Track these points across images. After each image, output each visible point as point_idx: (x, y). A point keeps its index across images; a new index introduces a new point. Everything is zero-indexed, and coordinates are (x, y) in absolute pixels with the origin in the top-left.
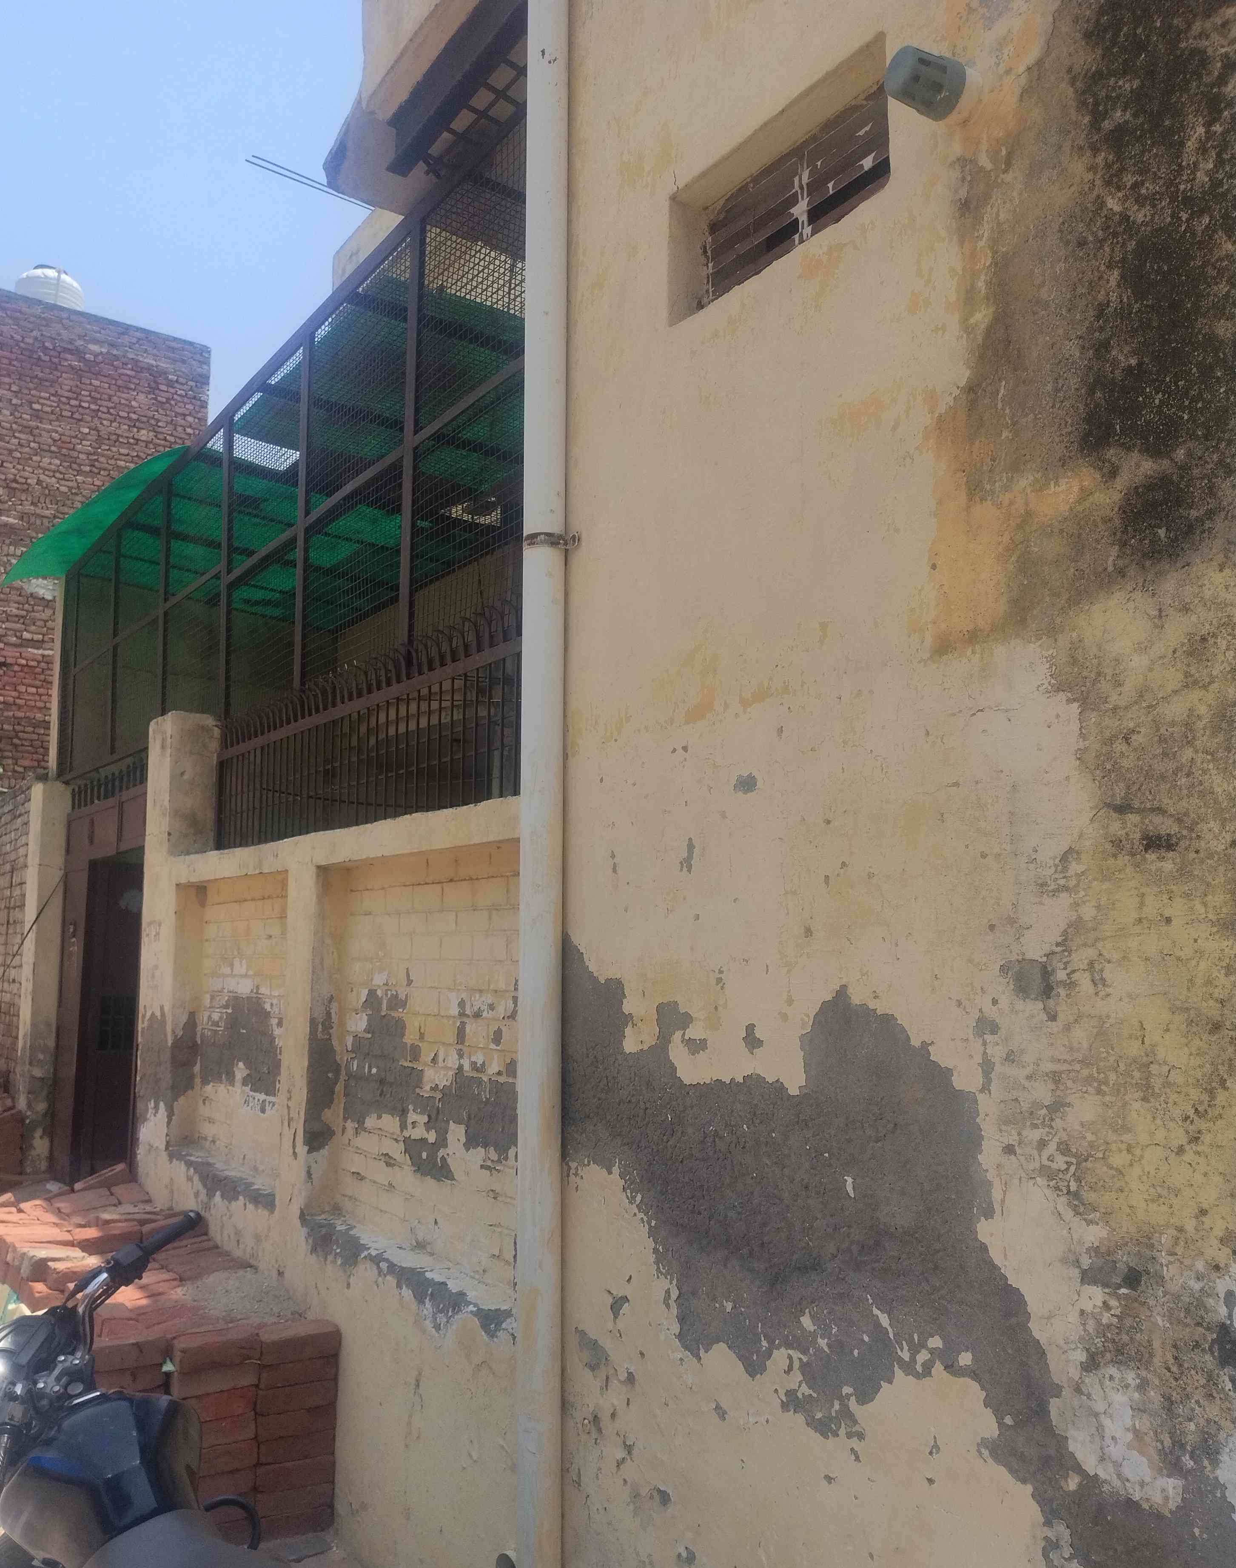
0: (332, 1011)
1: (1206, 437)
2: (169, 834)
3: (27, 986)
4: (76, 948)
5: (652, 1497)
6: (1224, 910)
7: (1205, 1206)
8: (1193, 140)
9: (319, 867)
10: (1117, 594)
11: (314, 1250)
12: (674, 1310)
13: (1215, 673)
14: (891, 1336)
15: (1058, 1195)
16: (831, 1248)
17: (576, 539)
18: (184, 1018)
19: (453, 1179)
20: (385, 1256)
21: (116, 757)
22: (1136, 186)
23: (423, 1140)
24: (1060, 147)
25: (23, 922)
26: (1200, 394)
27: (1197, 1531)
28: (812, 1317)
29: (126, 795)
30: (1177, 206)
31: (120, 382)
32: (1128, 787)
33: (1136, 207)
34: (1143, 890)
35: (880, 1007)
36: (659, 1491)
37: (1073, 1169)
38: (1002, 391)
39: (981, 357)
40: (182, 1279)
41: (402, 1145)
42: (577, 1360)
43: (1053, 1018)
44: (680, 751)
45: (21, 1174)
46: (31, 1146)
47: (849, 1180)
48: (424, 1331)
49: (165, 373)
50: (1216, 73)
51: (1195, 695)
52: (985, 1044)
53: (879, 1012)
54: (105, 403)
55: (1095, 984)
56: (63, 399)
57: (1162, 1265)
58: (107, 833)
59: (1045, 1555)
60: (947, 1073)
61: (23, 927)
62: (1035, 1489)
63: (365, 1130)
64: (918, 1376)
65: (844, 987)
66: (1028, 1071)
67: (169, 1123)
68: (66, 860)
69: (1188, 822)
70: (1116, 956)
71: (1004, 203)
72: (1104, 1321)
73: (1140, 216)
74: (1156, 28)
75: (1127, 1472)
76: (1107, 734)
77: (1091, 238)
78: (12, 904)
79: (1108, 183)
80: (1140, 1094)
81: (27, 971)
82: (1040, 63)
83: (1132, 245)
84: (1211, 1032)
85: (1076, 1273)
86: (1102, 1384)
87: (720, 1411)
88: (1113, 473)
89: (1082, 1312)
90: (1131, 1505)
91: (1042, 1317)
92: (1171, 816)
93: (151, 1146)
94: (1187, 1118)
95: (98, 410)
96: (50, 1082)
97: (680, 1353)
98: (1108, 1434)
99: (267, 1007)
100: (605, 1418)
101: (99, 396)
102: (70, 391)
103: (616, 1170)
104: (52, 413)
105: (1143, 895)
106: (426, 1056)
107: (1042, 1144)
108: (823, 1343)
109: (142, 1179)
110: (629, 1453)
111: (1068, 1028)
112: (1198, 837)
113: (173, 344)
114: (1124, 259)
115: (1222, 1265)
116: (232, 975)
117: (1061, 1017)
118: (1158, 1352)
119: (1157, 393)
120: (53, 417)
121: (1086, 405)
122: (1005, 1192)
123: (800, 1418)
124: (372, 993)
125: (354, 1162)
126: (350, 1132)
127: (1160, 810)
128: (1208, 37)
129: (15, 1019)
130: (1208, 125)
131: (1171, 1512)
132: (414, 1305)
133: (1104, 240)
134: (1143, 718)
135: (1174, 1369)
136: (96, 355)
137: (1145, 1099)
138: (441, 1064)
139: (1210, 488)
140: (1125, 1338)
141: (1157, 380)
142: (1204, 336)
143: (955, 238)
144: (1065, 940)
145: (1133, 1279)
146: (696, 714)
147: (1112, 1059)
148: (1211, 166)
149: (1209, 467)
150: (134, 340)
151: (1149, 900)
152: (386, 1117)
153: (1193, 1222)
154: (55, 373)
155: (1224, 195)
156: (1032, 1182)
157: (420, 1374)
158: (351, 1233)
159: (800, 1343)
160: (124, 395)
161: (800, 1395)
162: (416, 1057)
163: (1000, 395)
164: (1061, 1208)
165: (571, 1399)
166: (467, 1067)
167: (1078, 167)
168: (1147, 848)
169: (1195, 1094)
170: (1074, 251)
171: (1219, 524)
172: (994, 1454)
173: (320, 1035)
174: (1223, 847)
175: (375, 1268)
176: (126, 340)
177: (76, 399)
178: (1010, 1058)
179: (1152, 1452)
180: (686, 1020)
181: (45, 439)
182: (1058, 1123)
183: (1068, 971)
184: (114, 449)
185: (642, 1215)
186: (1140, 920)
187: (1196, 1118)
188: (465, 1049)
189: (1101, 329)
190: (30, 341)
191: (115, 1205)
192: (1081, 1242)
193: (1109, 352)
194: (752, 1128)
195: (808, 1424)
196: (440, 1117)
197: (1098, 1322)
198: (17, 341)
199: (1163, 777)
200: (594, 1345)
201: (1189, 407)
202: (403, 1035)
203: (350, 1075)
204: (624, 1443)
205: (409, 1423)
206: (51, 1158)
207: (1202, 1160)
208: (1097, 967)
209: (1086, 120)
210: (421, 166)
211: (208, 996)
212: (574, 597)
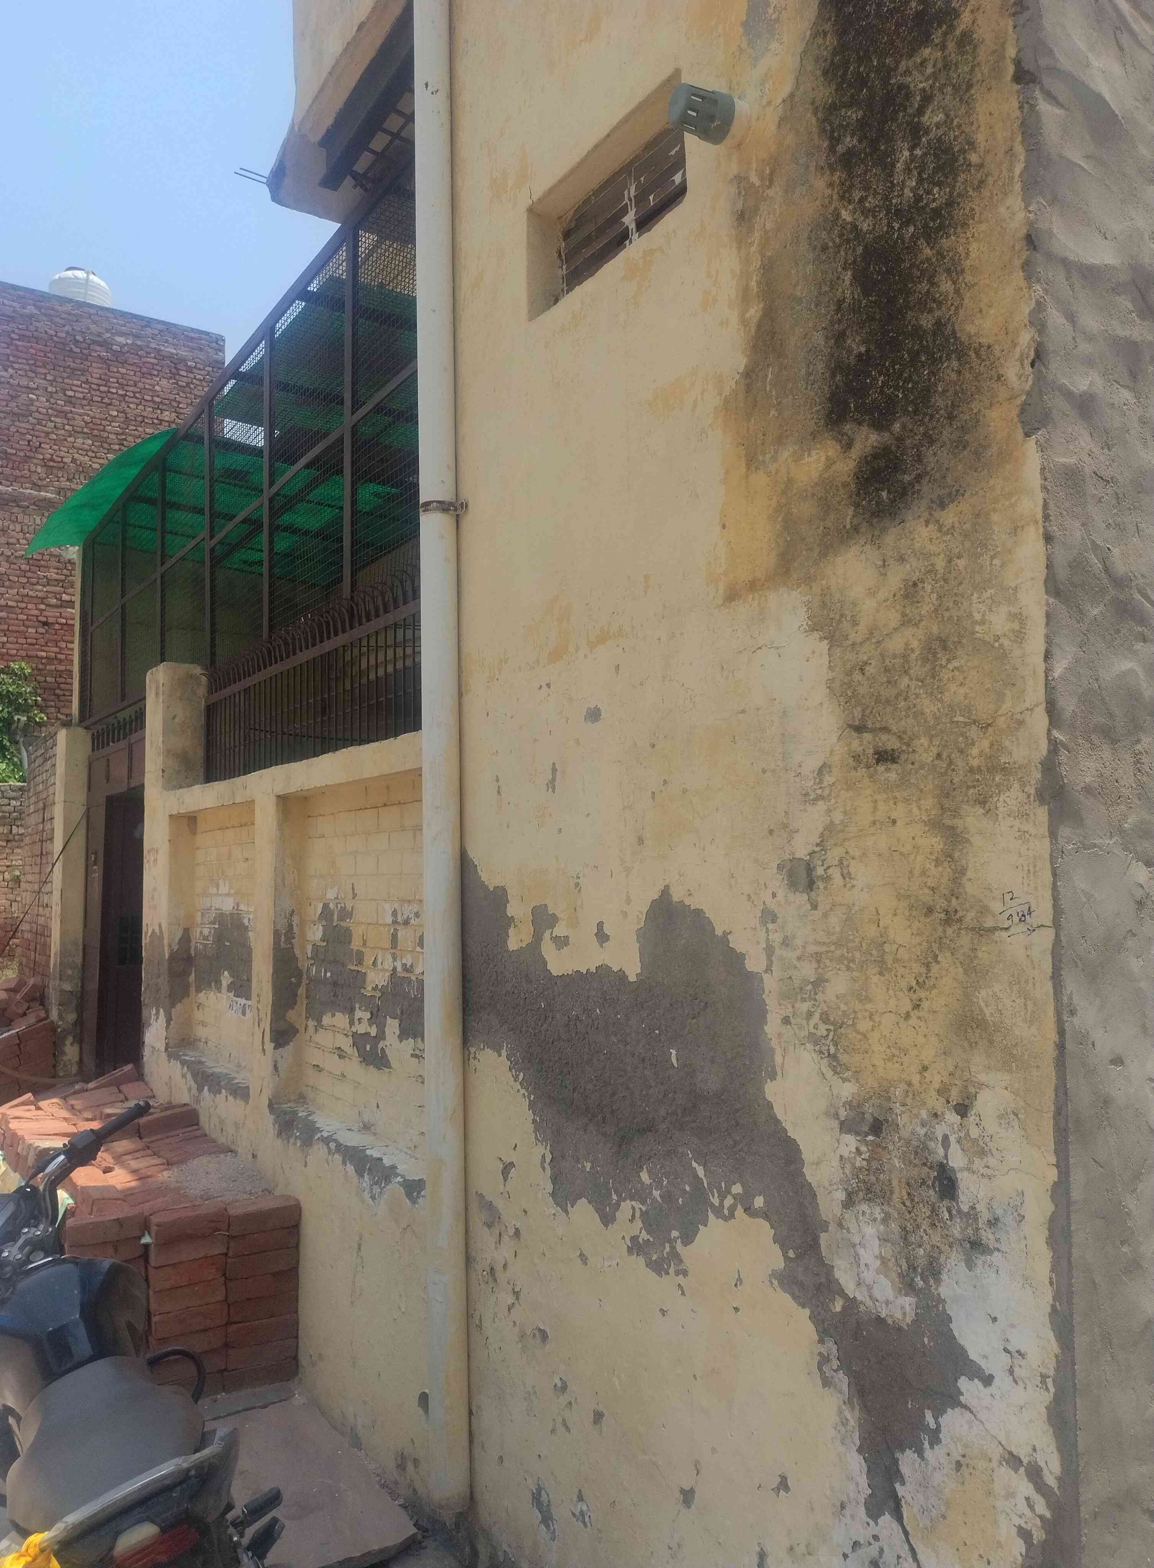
0: (294, 923)
1: (916, 412)
2: (163, 771)
3: (56, 910)
4: (97, 875)
5: (534, 1336)
6: (933, 813)
7: (926, 1063)
8: (901, 161)
9: (278, 797)
10: (853, 548)
11: (280, 1134)
12: (548, 1172)
13: (923, 612)
14: (706, 1185)
15: (822, 1058)
16: (662, 1112)
17: (465, 506)
18: (179, 934)
19: (390, 1068)
20: (335, 1137)
21: (125, 703)
22: (862, 200)
23: (367, 1034)
24: (808, 167)
25: (52, 854)
26: (910, 376)
27: (926, 1340)
28: (649, 1172)
29: (134, 737)
30: (892, 218)
31: (144, 370)
32: (863, 711)
33: (862, 218)
34: (876, 797)
35: (694, 903)
36: (540, 1330)
37: (832, 1034)
38: (770, 376)
39: (754, 347)
40: (169, 1164)
41: (350, 1039)
42: (478, 1218)
43: (815, 907)
44: (545, 688)
45: (54, 1077)
46: (63, 1053)
47: (673, 1052)
48: (363, 1201)
49: (183, 360)
50: (917, 106)
51: (909, 632)
52: (767, 931)
53: (692, 907)
54: (131, 389)
55: (844, 878)
56: (94, 386)
57: (896, 1115)
58: (120, 771)
59: (820, 1368)
60: (741, 957)
61: (52, 857)
62: (812, 1312)
63: (322, 1027)
64: (726, 1219)
65: (667, 887)
66: (798, 953)
67: (167, 1028)
68: (88, 798)
69: (906, 740)
70: (857, 854)
71: (769, 213)
72: (858, 1164)
73: (865, 226)
74: (874, 67)
75: (877, 1294)
76: (848, 666)
77: (831, 244)
78: (44, 838)
79: (842, 198)
80: (878, 969)
81: (56, 897)
82: (792, 95)
83: (860, 250)
84: (926, 915)
85: (835, 1124)
86: (857, 1219)
87: (583, 1257)
88: (849, 446)
89: (841, 1157)
90: (880, 1321)
91: (813, 1163)
92: (895, 734)
93: (153, 1048)
94: (911, 988)
95: (126, 395)
96: (79, 995)
97: (554, 1209)
98: (862, 1262)
99: (246, 921)
100: (499, 1268)
101: (125, 382)
102: (100, 379)
103: (504, 1053)
104: (84, 398)
105: (876, 801)
106: (368, 960)
107: (810, 1015)
108: (656, 1193)
109: (147, 1078)
110: (517, 1299)
111: (825, 915)
112: (914, 751)
113: (192, 335)
114: (854, 262)
115: (939, 1113)
116: (218, 895)
117: (821, 907)
118: (897, 1190)
119: (880, 376)
120: (85, 402)
121: (830, 386)
122: (784, 1057)
123: (641, 1261)
124: (326, 906)
125: (314, 1056)
126: (311, 1029)
127: (886, 729)
128: (910, 74)
129: (48, 939)
130: (912, 149)
131: (908, 1325)
132: (356, 1180)
133: (840, 246)
134: (873, 652)
135: (908, 1203)
136: (122, 346)
137: (881, 974)
138: (380, 967)
139: (919, 456)
140: (873, 1179)
141: (878, 364)
142: (912, 328)
143: (734, 244)
144: (822, 841)
145: (877, 1127)
146: (556, 655)
147: (857, 940)
148: (914, 184)
149: (917, 438)
150: (156, 332)
151: (881, 806)
152: (338, 1015)
153: (918, 1077)
154: (85, 363)
155: (923, 208)
156: (803, 1047)
157: (361, 1239)
158: (310, 1118)
159: (640, 1195)
160: (147, 381)
161: (641, 1240)
162: (360, 962)
163: (769, 379)
164: (824, 1070)
165: (473, 1254)
166: (399, 969)
167: (820, 183)
168: (878, 761)
169: (917, 968)
170: (819, 255)
171: (925, 487)
172: (781, 1284)
173: (283, 945)
174: (931, 759)
175: (325, 1147)
176: (149, 331)
177: (105, 386)
178: (786, 943)
179: (894, 1276)
180: (553, 920)
181: (79, 422)
182: (820, 997)
183: (825, 866)
184: (140, 429)
185: (523, 1091)
186: (874, 823)
187: (917, 988)
188: (398, 953)
189: (840, 321)
190: (63, 335)
191: (122, 1101)
192: (838, 1097)
193: (845, 342)
194: (603, 1011)
195: (647, 1266)
196: (380, 1014)
197: (853, 1165)
198: (51, 335)
199: (888, 701)
200: (490, 1206)
201: (903, 387)
202: (350, 942)
203: (310, 979)
204: (513, 1289)
205: (354, 1282)
206: (81, 1061)
207: (922, 1024)
208: (845, 863)
209: (826, 144)
210: (348, 182)
211: (199, 914)
212: (465, 557)
